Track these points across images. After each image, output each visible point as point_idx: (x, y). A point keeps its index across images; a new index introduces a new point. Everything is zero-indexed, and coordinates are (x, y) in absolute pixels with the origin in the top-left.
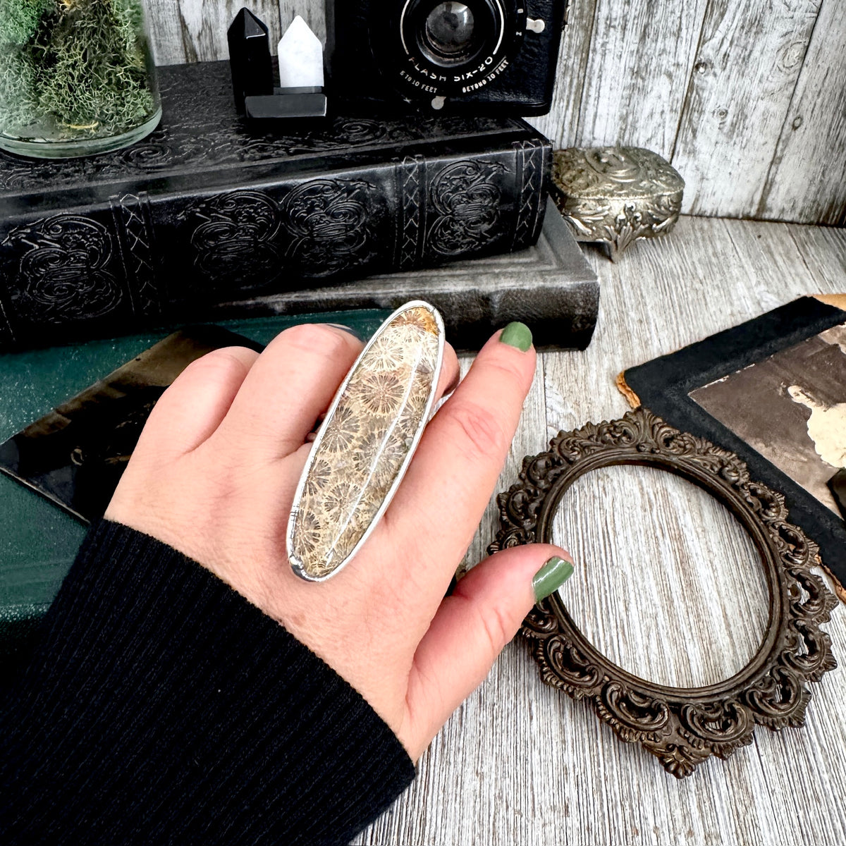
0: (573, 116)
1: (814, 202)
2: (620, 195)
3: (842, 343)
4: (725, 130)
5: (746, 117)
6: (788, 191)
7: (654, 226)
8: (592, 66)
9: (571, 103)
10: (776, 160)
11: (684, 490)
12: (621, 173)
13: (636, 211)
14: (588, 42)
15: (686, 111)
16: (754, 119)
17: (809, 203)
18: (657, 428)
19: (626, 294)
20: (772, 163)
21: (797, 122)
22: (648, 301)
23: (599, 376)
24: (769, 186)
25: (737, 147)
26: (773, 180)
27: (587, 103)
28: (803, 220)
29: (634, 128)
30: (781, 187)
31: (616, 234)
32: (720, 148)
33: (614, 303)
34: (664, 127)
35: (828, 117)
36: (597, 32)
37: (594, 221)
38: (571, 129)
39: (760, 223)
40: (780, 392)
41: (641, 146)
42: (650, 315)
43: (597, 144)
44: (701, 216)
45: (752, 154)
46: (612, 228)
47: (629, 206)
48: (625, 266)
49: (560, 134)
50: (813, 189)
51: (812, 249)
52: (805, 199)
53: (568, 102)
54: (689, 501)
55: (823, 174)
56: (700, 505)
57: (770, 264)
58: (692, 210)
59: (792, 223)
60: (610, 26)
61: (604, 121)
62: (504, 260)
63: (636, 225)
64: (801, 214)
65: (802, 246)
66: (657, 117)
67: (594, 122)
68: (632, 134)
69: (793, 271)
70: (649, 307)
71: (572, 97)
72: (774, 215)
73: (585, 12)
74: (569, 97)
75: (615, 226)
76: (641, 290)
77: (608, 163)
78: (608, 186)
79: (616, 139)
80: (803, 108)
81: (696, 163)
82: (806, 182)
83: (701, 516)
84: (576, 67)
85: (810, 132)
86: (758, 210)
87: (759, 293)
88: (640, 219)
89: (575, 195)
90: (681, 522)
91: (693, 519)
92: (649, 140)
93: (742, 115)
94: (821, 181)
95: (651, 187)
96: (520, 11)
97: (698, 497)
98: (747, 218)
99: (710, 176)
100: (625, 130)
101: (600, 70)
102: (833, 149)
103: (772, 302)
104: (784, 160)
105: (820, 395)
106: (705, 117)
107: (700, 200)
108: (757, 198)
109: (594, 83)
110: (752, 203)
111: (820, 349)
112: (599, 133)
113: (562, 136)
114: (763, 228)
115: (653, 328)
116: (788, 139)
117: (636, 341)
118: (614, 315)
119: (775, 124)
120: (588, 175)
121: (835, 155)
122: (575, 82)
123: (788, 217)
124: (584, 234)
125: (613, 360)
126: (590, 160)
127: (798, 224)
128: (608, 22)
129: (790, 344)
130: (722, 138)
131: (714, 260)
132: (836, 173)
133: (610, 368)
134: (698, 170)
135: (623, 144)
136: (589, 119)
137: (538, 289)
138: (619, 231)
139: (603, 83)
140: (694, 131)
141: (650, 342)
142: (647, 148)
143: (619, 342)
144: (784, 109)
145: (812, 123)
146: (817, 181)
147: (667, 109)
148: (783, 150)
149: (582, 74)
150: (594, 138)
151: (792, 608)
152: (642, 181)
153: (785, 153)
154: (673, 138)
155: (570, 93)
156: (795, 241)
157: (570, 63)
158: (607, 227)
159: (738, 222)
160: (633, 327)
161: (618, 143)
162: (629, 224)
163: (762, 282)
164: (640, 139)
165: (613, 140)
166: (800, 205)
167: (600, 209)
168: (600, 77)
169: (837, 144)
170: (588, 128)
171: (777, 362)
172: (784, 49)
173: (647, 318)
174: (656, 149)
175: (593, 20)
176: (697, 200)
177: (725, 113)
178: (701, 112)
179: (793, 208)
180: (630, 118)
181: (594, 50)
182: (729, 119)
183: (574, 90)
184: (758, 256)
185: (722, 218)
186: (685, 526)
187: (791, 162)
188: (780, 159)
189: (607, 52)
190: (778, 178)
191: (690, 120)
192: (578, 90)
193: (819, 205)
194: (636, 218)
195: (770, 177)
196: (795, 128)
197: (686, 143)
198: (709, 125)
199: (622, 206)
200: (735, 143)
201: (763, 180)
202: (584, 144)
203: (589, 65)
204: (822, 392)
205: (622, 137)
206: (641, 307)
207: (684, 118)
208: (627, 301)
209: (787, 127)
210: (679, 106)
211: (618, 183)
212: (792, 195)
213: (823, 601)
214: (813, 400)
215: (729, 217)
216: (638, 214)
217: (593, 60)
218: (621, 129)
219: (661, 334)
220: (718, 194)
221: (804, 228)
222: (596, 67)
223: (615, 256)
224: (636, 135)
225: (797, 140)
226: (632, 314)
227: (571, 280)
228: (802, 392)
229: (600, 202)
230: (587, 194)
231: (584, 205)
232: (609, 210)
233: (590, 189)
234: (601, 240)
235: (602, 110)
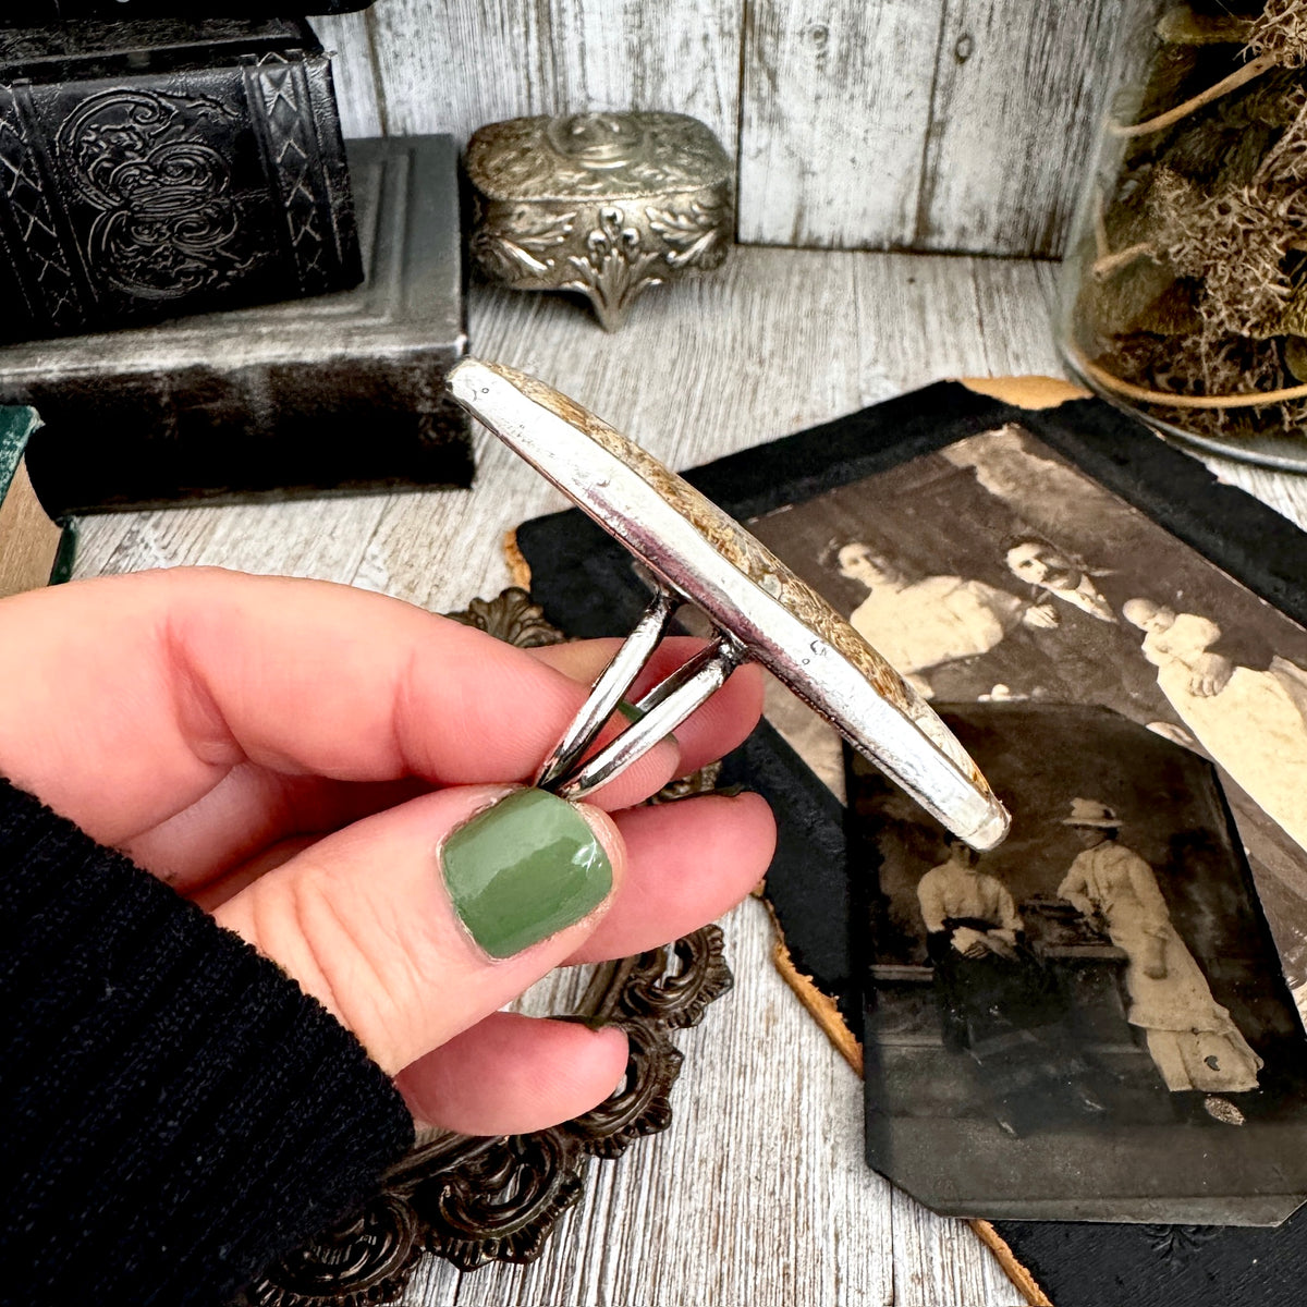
0: (541, 50)
1: (1020, 210)
2: (589, 193)
3: (984, 463)
4: (831, 69)
5: (865, 38)
6: (969, 192)
7: (672, 255)
9: (533, 27)
10: (935, 129)
12: (606, 150)
13: (624, 224)
15: (749, 34)
16: (881, 43)
17: (1008, 215)
18: (518, 628)
20: (928, 134)
21: (964, 47)
24: (929, 181)
25: (859, 104)
26: (935, 168)
27: (562, 24)
28: (1003, 249)
29: (660, 75)
30: (954, 185)
31: (594, 271)
32: (827, 109)
34: (714, 68)
35: (1020, 34)
37: (548, 247)
38: (543, 81)
39: (924, 259)
40: (822, 557)
41: (679, 110)
43: (596, 107)
44: (813, 246)
45: (889, 118)
46: (584, 259)
47: (608, 213)
48: (629, 337)
49: (524, 92)
50: (1014, 185)
51: (1005, 300)
52: (1001, 207)
53: (527, 25)
55: (1029, 155)
57: (911, 328)
58: (796, 235)
59: (984, 255)
61: (600, 62)
62: (292, 311)
63: (631, 254)
64: (997, 238)
65: (988, 295)
66: (697, 47)
67: (583, 63)
68: (657, 88)
69: (950, 339)
71: (533, 14)
72: (948, 240)
74: (526, 14)
75: (589, 257)
76: (637, 379)
77: (583, 135)
78: (566, 177)
79: (629, 98)
80: (970, 18)
81: (786, 140)
82: (999, 171)
85: (991, 68)
86: (917, 233)
87: (868, 381)
88: (636, 239)
89: (503, 195)
92: (691, 97)
93: (857, 36)
94: (1027, 169)
95: (655, 175)
98: (899, 248)
99: (816, 166)
100: (643, 78)
102: (1040, 102)
103: (885, 395)
104: (952, 128)
105: (902, 563)
106: (787, 44)
107: (807, 217)
108: (911, 207)
110: (903, 219)
111: (936, 475)
112: (597, 88)
113: (530, 96)
114: (923, 266)
116: (951, 83)
119: (921, 51)
120: (535, 159)
121: (1045, 113)
123: (976, 244)
124: (532, 274)
126: (551, 133)
127: (995, 256)
129: (878, 468)
130: (826, 87)
131: (806, 324)
132: (1053, 152)
134: (792, 154)
135: (643, 108)
136: (572, 58)
137: (334, 360)
138: (599, 266)
140: (772, 75)
142: (690, 113)
144: (934, 20)
145: (991, 49)
146: (1019, 168)
147: (713, 30)
148: (945, 107)
150: (589, 99)
151: (626, 996)
152: (637, 165)
153: (950, 111)
154: (734, 91)
155: (527, 5)
156: (977, 289)
158: (575, 260)
159: (881, 257)
161: (634, 104)
162: (615, 252)
163: (882, 359)
164: (673, 95)
165: (623, 100)
166: (994, 218)
167: (551, 219)
169: (1046, 90)
170: (574, 75)
171: (838, 502)
174: (702, 113)
176: (800, 216)
177: (822, 34)
178: (778, 35)
179: (982, 226)
180: (648, 54)
182: (833, 46)
184: (896, 312)
185: (853, 250)
187: (964, 130)
188: (943, 124)
190: (944, 167)
191: (761, 54)
193: (1028, 218)
194: (627, 238)
195: (930, 163)
196: (961, 60)
197: (760, 99)
198: (795, 57)
199: (594, 214)
200: (852, 97)
201: (917, 172)
204: (908, 556)
205: (638, 93)
207: (748, 48)
209: (946, 58)
210: (733, 24)
211: (589, 170)
212: (975, 200)
213: (699, 977)
214: (881, 571)
215: (866, 248)
216: (630, 231)
218: (635, 75)
220: (838, 202)
221: (1004, 264)
223: (603, 313)
224: (665, 88)
225: (969, 86)
227: (407, 342)
228: (867, 557)
229: (549, 207)
230: (526, 193)
231: (521, 215)
232: (571, 221)
233: (532, 183)
234: (567, 286)
235: (593, 39)
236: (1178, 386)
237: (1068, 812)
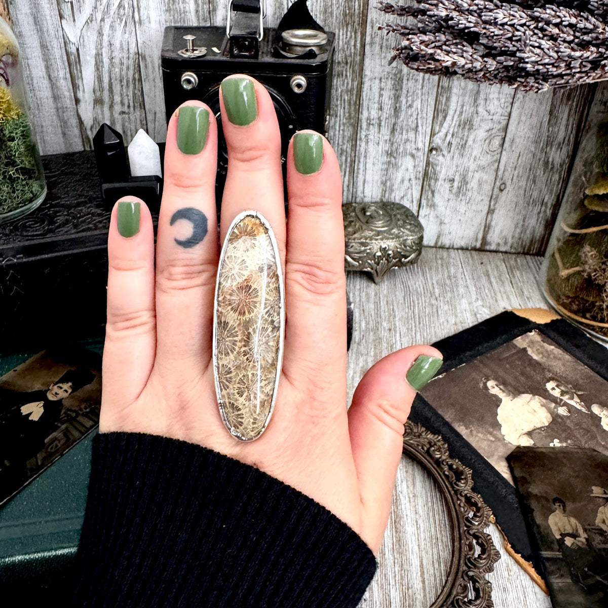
0: (349, 181)
1: (520, 238)
2: (377, 240)
3: (529, 346)
4: (454, 191)
5: (467, 183)
6: (501, 232)
7: (403, 259)
8: (359, 150)
9: (347, 173)
10: (491, 211)
11: (404, 463)
12: (380, 223)
13: (389, 250)
14: (355, 134)
15: (426, 179)
16: (473, 184)
17: (516, 240)
19: (383, 308)
20: (488, 213)
21: (503, 187)
22: (397, 313)
23: (355, 373)
24: (487, 228)
25: (463, 203)
26: (490, 224)
27: (358, 173)
28: (513, 251)
29: (392, 190)
30: (496, 229)
31: (376, 265)
32: (452, 203)
33: (373, 315)
34: (412, 189)
35: (523, 183)
36: (361, 128)
37: (360, 257)
38: (348, 190)
39: (483, 253)
40: (481, 385)
41: (397, 201)
42: (397, 325)
43: (367, 200)
44: (442, 247)
45: (474, 207)
46: (373, 261)
47: (383, 247)
48: (385, 286)
50: (518, 230)
51: (518, 272)
52: (513, 237)
53: (345, 172)
54: (407, 472)
55: (524, 221)
56: (414, 475)
57: (487, 285)
58: (436, 243)
59: (506, 252)
60: (370, 124)
61: (371, 185)
63: (390, 260)
64: (511, 247)
65: (511, 270)
66: (406, 183)
67: (364, 185)
68: (390, 194)
69: (502, 289)
70: (397, 319)
71: (348, 170)
72: (493, 247)
73: (352, 115)
74: (345, 169)
75: (375, 261)
76: (393, 306)
77: (370, 216)
78: (368, 233)
79: (379, 197)
80: (505, 178)
81: (436, 212)
82: (513, 226)
83: (414, 485)
84: (349, 150)
85: (511, 194)
86: (481, 244)
87: (477, 308)
88: (392, 255)
90: (399, 489)
91: (408, 487)
92: (402, 198)
93: (464, 181)
94: (523, 225)
95: (399, 233)
96: (291, 127)
97: (413, 470)
98: (474, 249)
99: (446, 221)
100: (385, 191)
101: (365, 152)
102: (529, 205)
103: (485, 314)
104: (496, 211)
105: (510, 388)
106: (439, 183)
107: (441, 238)
108: (480, 236)
109: (362, 160)
110: (477, 240)
111: (514, 351)
112: (368, 192)
114: (485, 257)
115: (398, 335)
116: (497, 197)
117: (385, 345)
118: (371, 325)
119: (487, 188)
120: (355, 225)
121: (531, 208)
122: (349, 159)
123: (503, 249)
124: (353, 266)
125: (366, 360)
126: (358, 214)
127: (510, 253)
128: (368, 121)
129: (493, 348)
130: (452, 196)
131: (448, 282)
132: (533, 220)
133: (363, 367)
134: (438, 217)
135: (385, 200)
136: (360, 184)
138: (378, 264)
139: (368, 161)
140: (433, 192)
141: (394, 346)
142: (401, 203)
143: (373, 347)
144: (493, 178)
145: (512, 187)
146: (520, 225)
147: (413, 177)
148: (495, 205)
149: (353, 155)
150: (365, 197)
151: (467, 561)
152: (393, 229)
153: (496, 206)
154: (418, 197)
155: (346, 166)
156: (506, 266)
157: (345, 147)
158: (369, 261)
159: (468, 252)
160: (384, 334)
161: (382, 200)
162: (384, 259)
163: (480, 298)
164: (396, 197)
165: (377, 198)
166: (510, 241)
167: (363, 248)
168: (365, 157)
169: (531, 200)
170: (360, 189)
171: (481, 362)
172: (489, 139)
173: (395, 327)
174: (407, 204)
175: (358, 120)
176: (438, 237)
177: (452, 180)
178: (436, 180)
179: (506, 243)
180: (388, 184)
181: (361, 139)
182: (456, 184)
183: (348, 165)
184: (479, 278)
185: (457, 249)
186: (401, 492)
187: (501, 212)
188: (493, 211)
189: (369, 140)
190: (493, 223)
191: (429, 185)
192: (351, 166)
193: (523, 241)
194: (389, 255)
195: (488, 222)
196: (501, 190)
197: (428, 199)
198: (442, 188)
199: (379, 247)
200: (461, 200)
201: (483, 225)
202: (358, 200)
203: (358, 149)
204: (511, 385)
205: (383, 195)
206: (392, 319)
207: (425, 183)
208: (382, 313)
209: (496, 190)
210: (421, 176)
211: (376, 231)
212: (503, 234)
213: (489, 555)
214: (503, 391)
215: (462, 249)
216: (390, 252)
217: (360, 146)
218: (383, 190)
219: (403, 339)
220: (453, 233)
221: (514, 256)
222: (362, 150)
223: (377, 280)
224: (393, 194)
225: (503, 198)
226: (385, 324)
228: (497, 386)
229: (363, 244)
230: (354, 239)
231: (352, 247)
232: (370, 249)
233: (356, 235)
234: (366, 270)
235: (369, 178)
236: (594, 318)
237: (592, 491)
